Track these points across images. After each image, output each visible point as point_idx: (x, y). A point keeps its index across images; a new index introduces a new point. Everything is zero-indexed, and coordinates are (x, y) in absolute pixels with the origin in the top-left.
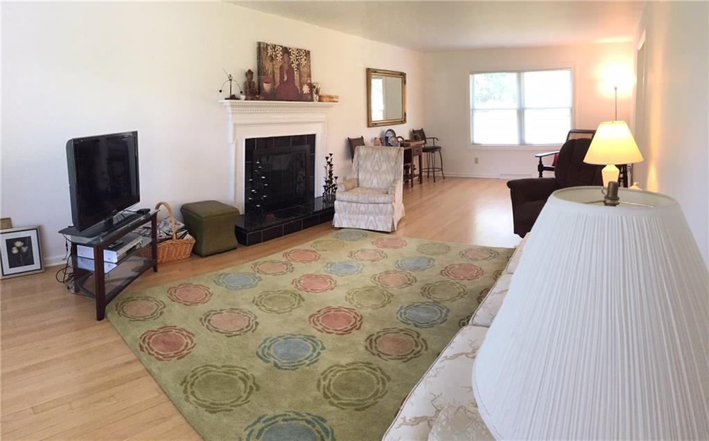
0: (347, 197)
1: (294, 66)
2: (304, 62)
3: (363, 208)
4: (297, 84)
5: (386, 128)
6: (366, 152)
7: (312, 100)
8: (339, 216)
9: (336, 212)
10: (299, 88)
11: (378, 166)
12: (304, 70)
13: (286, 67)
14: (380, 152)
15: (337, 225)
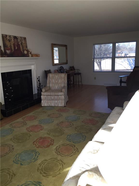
0: (46, 94)
1: (20, 43)
2: (23, 42)
3: (53, 97)
4: (22, 50)
5: (60, 66)
6: (52, 76)
7: (28, 56)
8: (43, 102)
9: (42, 100)
10: (23, 52)
11: (57, 81)
12: (24, 45)
13: (16, 44)
14: (58, 75)
15: (43, 105)
